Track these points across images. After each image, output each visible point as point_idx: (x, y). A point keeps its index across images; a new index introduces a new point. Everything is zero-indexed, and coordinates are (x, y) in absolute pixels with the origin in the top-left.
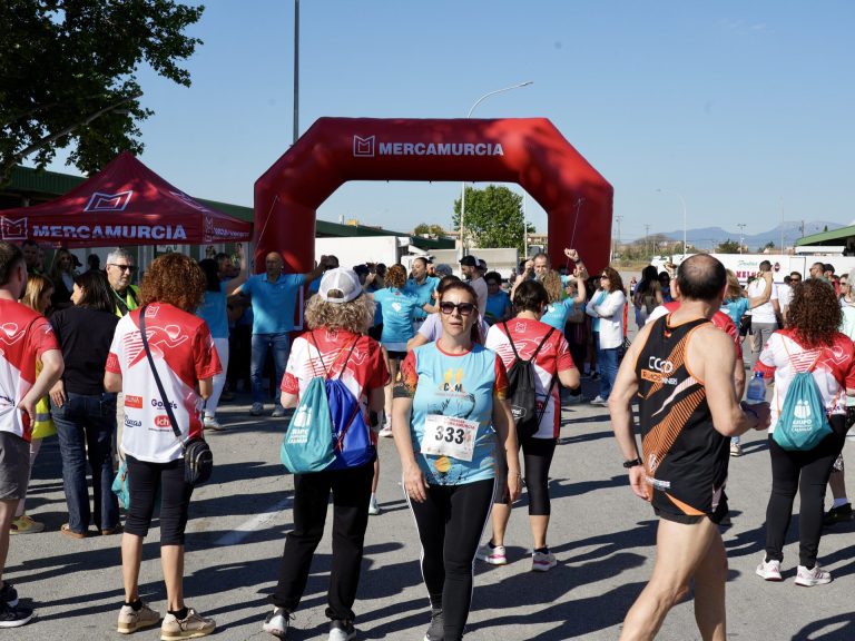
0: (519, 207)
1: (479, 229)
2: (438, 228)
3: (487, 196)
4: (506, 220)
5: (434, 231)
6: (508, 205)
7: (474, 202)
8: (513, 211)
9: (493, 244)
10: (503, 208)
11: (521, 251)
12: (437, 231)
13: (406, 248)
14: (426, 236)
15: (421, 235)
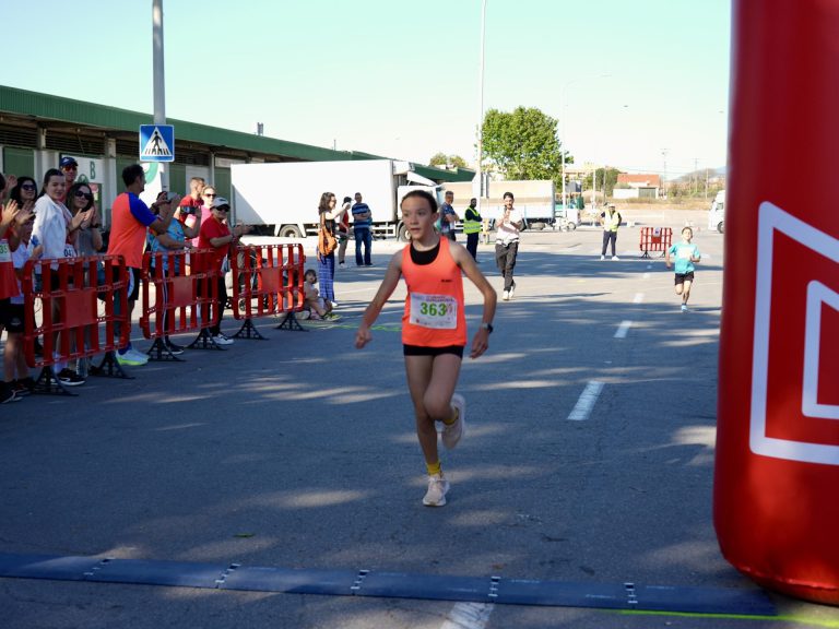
0: (554, 132)
1: (506, 160)
2: (459, 158)
3: (515, 120)
4: (539, 148)
5: (453, 161)
6: (541, 130)
7: (500, 126)
8: (546, 138)
9: (525, 177)
10: (535, 133)
11: (558, 185)
12: (457, 162)
13: (405, 176)
14: (443, 167)
15: (437, 166)
